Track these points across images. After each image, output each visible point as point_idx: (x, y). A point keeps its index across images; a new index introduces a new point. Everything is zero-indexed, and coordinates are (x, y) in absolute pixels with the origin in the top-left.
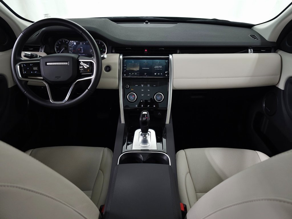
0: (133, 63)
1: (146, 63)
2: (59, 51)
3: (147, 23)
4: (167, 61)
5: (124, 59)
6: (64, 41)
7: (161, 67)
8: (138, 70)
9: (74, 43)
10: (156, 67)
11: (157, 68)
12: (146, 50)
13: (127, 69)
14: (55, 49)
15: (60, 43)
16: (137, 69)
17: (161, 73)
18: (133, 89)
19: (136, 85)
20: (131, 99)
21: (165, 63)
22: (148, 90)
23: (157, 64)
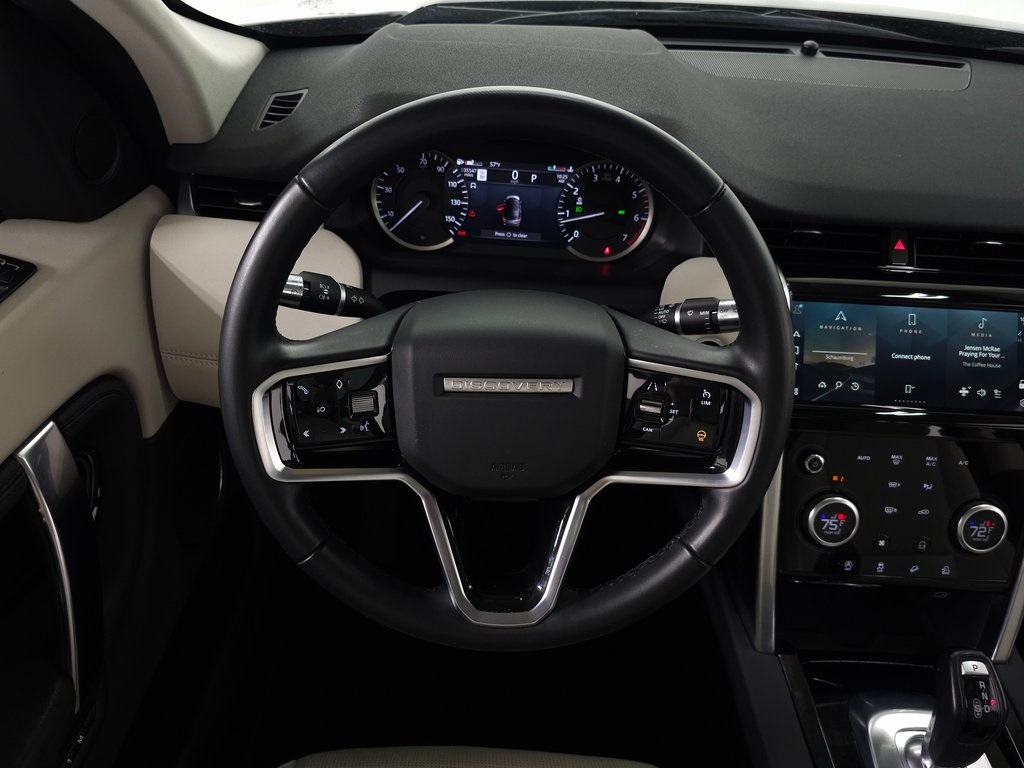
0: (841, 322)
1: (913, 328)
2: (391, 214)
5: (793, 297)
6: (424, 161)
7: (994, 352)
8: (869, 363)
9: (475, 174)
10: (970, 351)
12: (900, 245)
13: (807, 359)
15: (401, 170)
16: (860, 357)
17: (996, 391)
18: (840, 479)
19: (859, 458)
20: (827, 529)
21: (1019, 330)
22: (925, 486)
23: (973, 335)
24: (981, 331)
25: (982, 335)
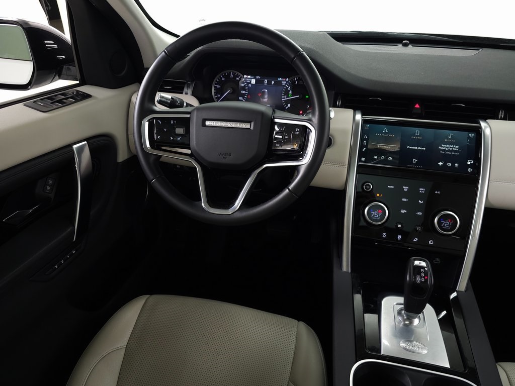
0: (385, 133)
1: (418, 136)
2: (219, 96)
3: (406, 45)
4: (472, 135)
5: (365, 122)
6: (232, 76)
7: (456, 148)
8: (397, 149)
9: (251, 81)
10: (444, 147)
12: (417, 106)
13: (369, 147)
14: (213, 91)
15: (223, 79)
16: (395, 147)
17: (456, 164)
18: (380, 195)
19: (389, 187)
20: (373, 216)
21: (468, 139)
22: (420, 201)
23: (446, 140)
24: (450, 139)
25: (450, 141)
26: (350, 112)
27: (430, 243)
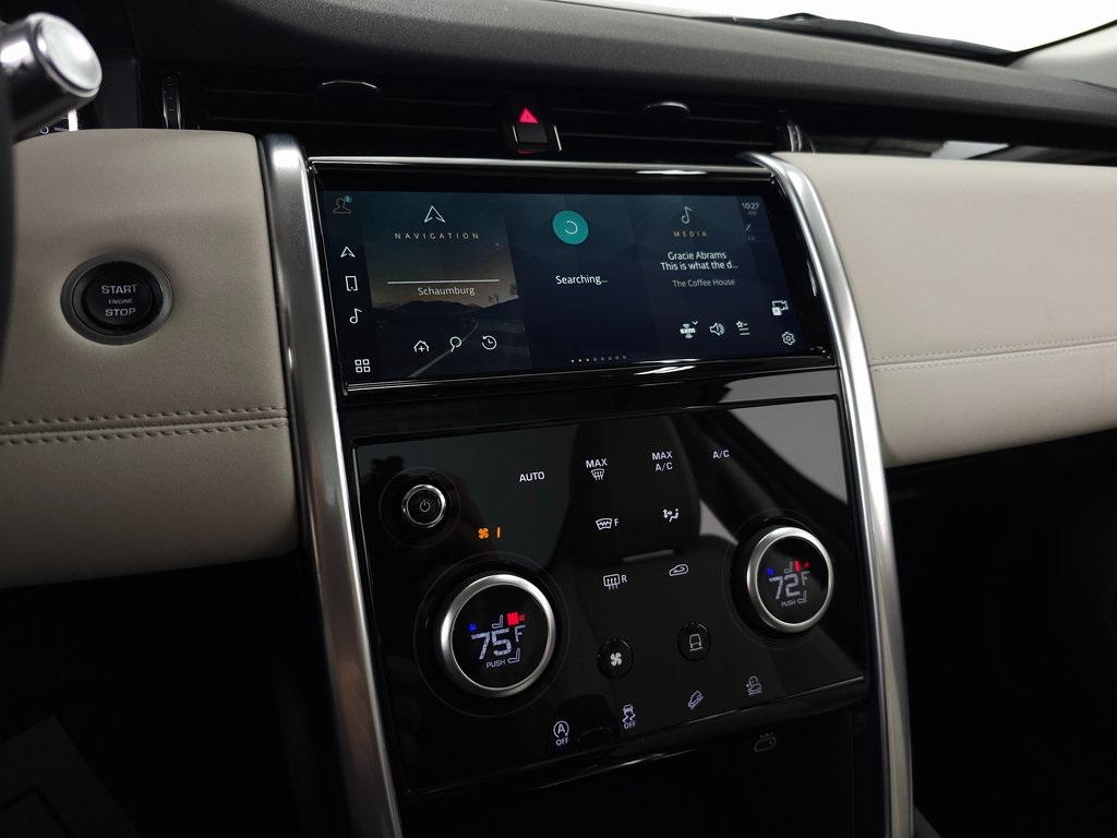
0: (435, 225)
4: (752, 206)
5: (323, 180)
7: (717, 260)
8: (506, 296)
11: (681, 275)
12: (527, 117)
13: (378, 299)
16: (495, 287)
17: (740, 324)
18: (493, 533)
19: (523, 478)
20: (490, 656)
21: (746, 223)
22: (666, 513)
23: (677, 234)
24: (687, 228)
25: (692, 234)
26: (243, 145)
27: (751, 692)
